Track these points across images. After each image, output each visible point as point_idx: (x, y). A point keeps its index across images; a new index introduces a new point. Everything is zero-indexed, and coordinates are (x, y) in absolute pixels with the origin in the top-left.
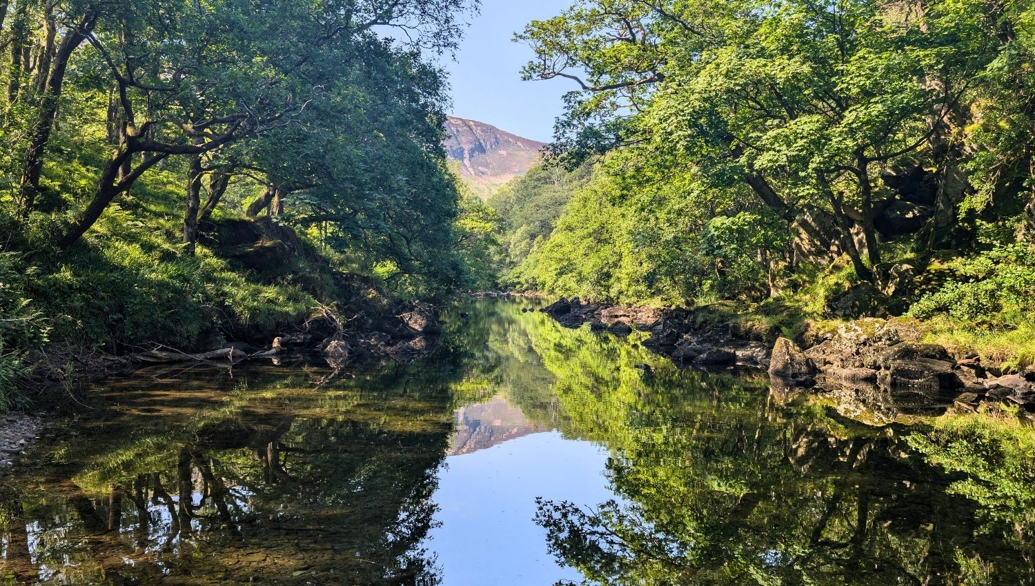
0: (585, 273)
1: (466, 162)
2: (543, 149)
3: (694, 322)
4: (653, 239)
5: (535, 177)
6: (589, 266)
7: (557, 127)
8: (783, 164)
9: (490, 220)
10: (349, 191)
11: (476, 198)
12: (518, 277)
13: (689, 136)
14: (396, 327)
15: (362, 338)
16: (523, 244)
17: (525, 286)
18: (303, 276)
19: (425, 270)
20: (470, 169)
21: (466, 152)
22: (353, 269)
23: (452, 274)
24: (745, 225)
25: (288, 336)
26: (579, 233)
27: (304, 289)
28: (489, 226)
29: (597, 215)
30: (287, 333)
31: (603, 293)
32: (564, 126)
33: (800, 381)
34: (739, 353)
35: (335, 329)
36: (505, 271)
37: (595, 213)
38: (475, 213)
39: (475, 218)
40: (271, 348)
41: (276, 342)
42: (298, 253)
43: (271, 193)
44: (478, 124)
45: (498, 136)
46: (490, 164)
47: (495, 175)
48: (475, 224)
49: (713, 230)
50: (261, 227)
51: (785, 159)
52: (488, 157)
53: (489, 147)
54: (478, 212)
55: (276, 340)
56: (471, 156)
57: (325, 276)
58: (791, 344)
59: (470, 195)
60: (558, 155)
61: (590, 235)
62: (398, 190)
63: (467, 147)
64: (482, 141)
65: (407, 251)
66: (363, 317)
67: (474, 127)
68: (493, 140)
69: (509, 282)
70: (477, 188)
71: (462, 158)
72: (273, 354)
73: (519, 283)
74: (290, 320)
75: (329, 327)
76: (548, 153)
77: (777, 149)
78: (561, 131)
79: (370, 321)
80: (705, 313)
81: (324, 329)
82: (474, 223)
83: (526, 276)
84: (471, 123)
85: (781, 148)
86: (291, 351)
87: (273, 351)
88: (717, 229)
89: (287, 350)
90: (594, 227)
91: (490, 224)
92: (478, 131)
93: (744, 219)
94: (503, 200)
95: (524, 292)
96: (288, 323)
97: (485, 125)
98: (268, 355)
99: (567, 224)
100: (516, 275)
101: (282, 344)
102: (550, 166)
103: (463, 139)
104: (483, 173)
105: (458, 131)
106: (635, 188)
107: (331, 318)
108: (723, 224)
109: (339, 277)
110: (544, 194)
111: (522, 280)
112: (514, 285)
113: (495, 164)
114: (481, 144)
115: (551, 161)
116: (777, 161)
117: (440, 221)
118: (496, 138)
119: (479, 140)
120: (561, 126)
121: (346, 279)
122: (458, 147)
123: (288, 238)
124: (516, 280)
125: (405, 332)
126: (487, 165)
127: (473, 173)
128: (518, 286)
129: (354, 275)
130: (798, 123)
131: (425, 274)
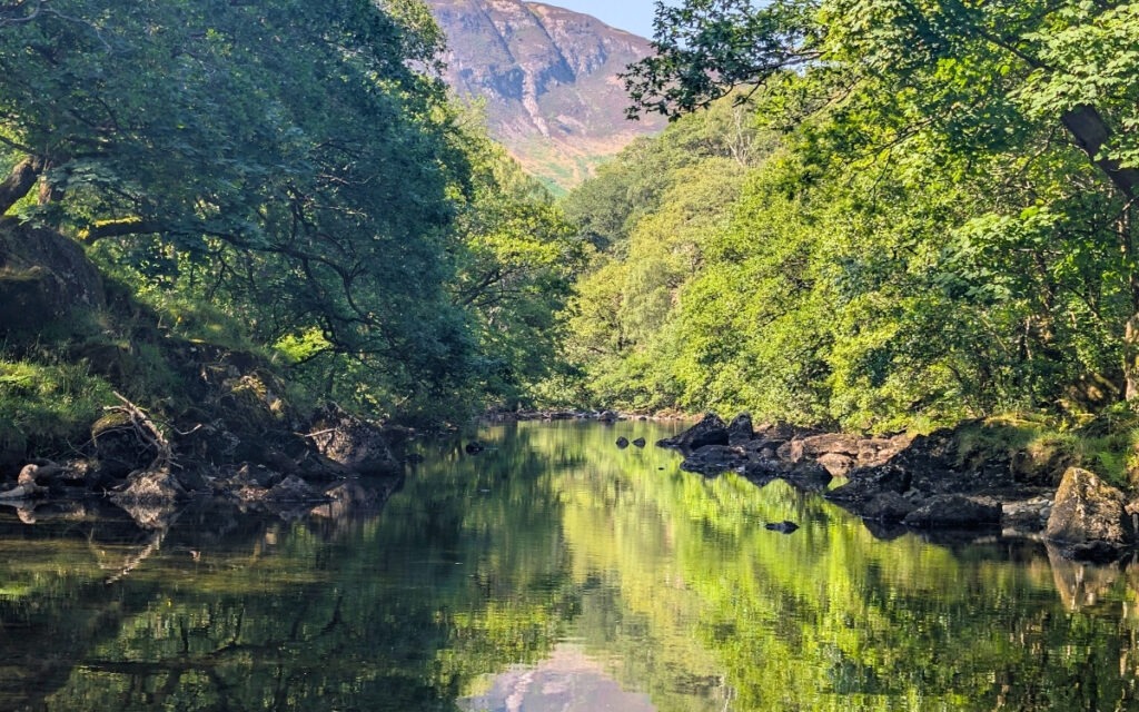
0: (763, 359)
1: (529, 103)
2: (626, 72)
3: (953, 454)
4: (881, 271)
5: (684, 139)
6: (772, 342)
7: (661, 24)
8: (1087, 102)
9: (554, 237)
10: (178, 156)
11: (536, 188)
12: (640, 377)
13: (896, 40)
14: (294, 455)
15: (212, 473)
16: (652, 298)
17: (657, 397)
18: (94, 345)
19: (385, 345)
20: (539, 121)
21: (528, 80)
22: (214, 336)
23: (442, 351)
24: (1036, 235)
25: (53, 466)
26: (754, 265)
27: (97, 370)
28: (549, 251)
29: (793, 224)
30: (54, 459)
31: (814, 407)
32: (675, 21)
33: (1085, 550)
34: (1009, 509)
35: (153, 452)
36: (607, 362)
37: (788, 220)
38: (518, 220)
39: (518, 232)
40: (14, 483)
41: (25, 474)
42: (90, 296)
43: (35, 165)
44: (556, 13)
45: (606, 41)
46: (585, 108)
47: (599, 135)
48: (517, 245)
49: (968, 243)
50: (9, 238)
51: (1093, 93)
52: (581, 93)
53: (583, 68)
54: (526, 216)
55: (26, 469)
56: (541, 90)
57: (145, 348)
58: (1093, 481)
59: (523, 180)
60: (660, 85)
61: (779, 269)
62: (292, 157)
63: (530, 69)
64: (566, 54)
65: (345, 302)
66: (219, 432)
67: (548, 20)
68: (593, 51)
69: (617, 387)
70: (553, 166)
71: (519, 96)
72: (17, 498)
73: (641, 391)
74: (61, 432)
75: (140, 448)
76: (638, 80)
77: (1078, 69)
78: (669, 33)
79: (235, 441)
80: (977, 434)
81: (130, 451)
82: (515, 242)
83: (658, 375)
84: (541, 10)
85: (1085, 69)
86: (56, 493)
87: (19, 490)
88: (976, 241)
89: (49, 492)
90: (786, 252)
91: (552, 245)
92: (558, 30)
93: (1037, 222)
94: (609, 193)
95: (652, 412)
96: (56, 439)
97: (575, 15)
98: (8, 499)
99: (726, 244)
100: (634, 372)
101: (39, 479)
102: (644, 109)
103: (523, 49)
104: (568, 131)
105: (509, 29)
106: (836, 159)
107: (147, 429)
108: (987, 231)
109: (181, 351)
110: (704, 179)
111: (649, 384)
112: (628, 395)
113: (597, 108)
114: (564, 60)
115: (646, 97)
116: (1077, 95)
117: (414, 233)
118: (601, 46)
119: (560, 50)
120: (669, 22)
121: (196, 356)
122: (510, 66)
123: (68, 263)
124: (635, 384)
125: (316, 468)
126: (578, 111)
127: (544, 129)
128: (639, 399)
129: (214, 348)
130: (1122, 16)
131: (386, 354)
